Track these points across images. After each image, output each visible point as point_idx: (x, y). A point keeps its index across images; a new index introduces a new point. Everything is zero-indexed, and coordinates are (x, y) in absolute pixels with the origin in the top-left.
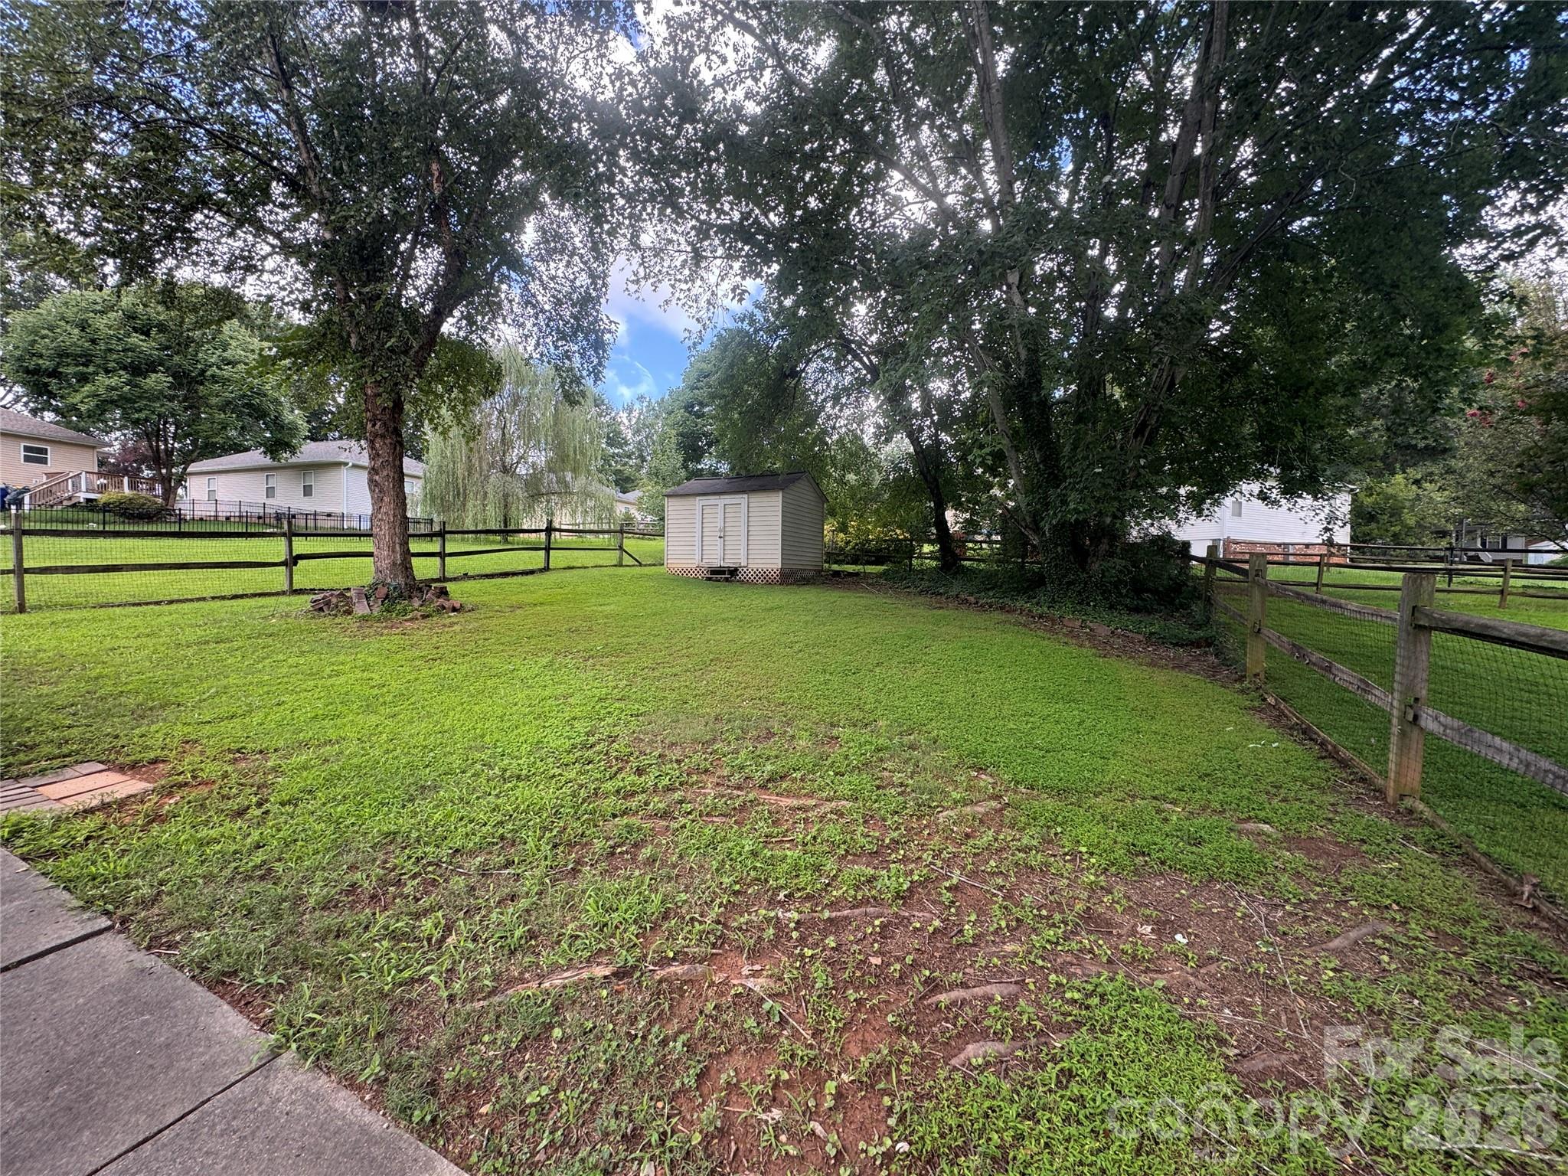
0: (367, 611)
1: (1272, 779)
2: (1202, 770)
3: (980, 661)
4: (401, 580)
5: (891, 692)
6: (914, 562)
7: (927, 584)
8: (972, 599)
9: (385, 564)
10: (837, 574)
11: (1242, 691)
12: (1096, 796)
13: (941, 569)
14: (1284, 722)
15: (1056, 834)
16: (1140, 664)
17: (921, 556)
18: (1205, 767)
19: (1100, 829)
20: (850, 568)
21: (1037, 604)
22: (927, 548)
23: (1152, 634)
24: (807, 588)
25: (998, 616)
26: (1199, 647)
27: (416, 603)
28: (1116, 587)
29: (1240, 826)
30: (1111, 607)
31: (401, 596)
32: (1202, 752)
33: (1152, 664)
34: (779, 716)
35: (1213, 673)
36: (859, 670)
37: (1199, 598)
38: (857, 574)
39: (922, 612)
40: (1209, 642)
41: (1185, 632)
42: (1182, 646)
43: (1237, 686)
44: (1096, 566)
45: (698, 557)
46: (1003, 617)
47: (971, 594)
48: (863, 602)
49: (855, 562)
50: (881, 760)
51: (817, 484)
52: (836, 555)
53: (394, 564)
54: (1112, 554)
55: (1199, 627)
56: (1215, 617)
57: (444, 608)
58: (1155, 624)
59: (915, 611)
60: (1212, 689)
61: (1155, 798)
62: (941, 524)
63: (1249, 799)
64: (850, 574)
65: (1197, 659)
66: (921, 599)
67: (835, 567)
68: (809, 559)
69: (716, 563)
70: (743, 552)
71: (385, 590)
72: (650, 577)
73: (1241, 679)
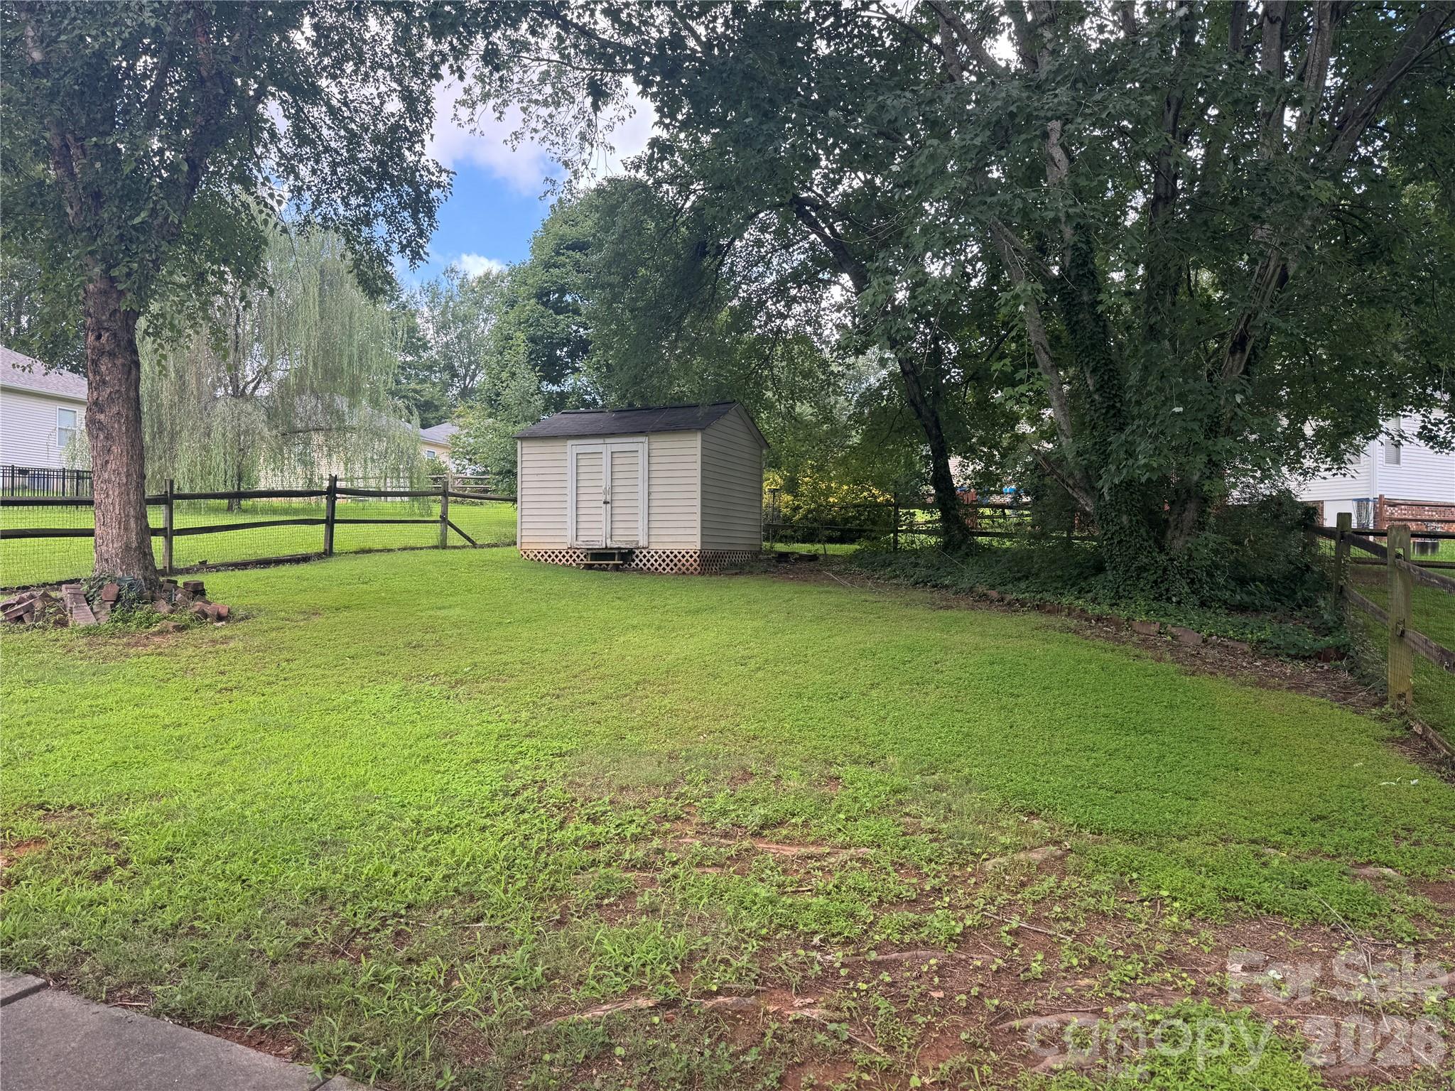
0: (93, 620)
1: (1406, 820)
2: (1317, 812)
3: (1017, 681)
4: (137, 573)
5: (897, 722)
6: (902, 539)
7: (924, 572)
8: (994, 594)
9: (113, 548)
10: (783, 557)
11: (1382, 719)
12: (1181, 839)
13: (946, 547)
14: (1432, 755)
15: (1131, 881)
16: (1244, 684)
17: (912, 529)
18: (1320, 808)
19: (1187, 873)
20: (804, 548)
21: (1094, 600)
22: (921, 516)
23: (1261, 642)
24: (742, 579)
25: (1035, 618)
26: (1327, 660)
27: (164, 608)
28: (1210, 575)
29: (1355, 871)
30: (1203, 604)
31: (140, 598)
32: (1318, 792)
33: (1260, 684)
34: (752, 754)
35: (1343, 695)
36: (848, 694)
37: (1329, 588)
38: (813, 558)
39: (921, 613)
40: (1341, 653)
41: (1309, 640)
42: (1304, 658)
43: (1374, 711)
44: (1178, 543)
45: (570, 533)
46: (1043, 619)
47: (993, 587)
48: (833, 599)
49: (809, 538)
50: (900, 803)
51: (751, 420)
52: (777, 528)
53: (127, 548)
54: (1201, 526)
55: (1329, 631)
56: (1350, 615)
57: (206, 616)
58: (1267, 629)
59: (913, 612)
60: (1342, 716)
61: (1254, 842)
62: (942, 478)
63: (1371, 842)
64: (802, 558)
65: (1324, 676)
66: (919, 594)
67: (780, 547)
68: (743, 535)
69: (599, 539)
70: (641, 525)
71: (115, 589)
72: (500, 565)
73: (1381, 703)
